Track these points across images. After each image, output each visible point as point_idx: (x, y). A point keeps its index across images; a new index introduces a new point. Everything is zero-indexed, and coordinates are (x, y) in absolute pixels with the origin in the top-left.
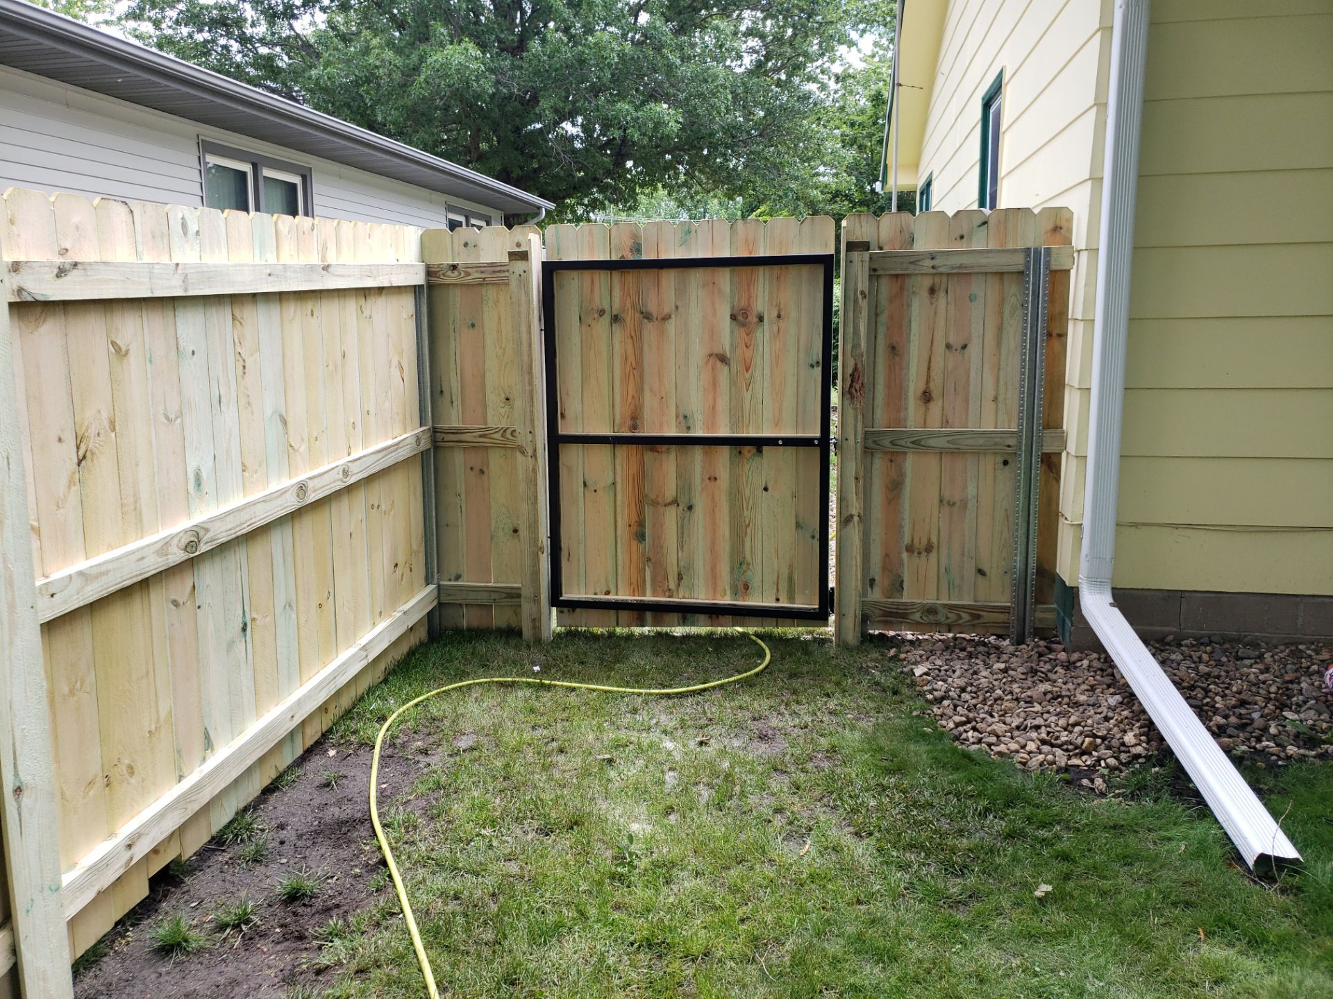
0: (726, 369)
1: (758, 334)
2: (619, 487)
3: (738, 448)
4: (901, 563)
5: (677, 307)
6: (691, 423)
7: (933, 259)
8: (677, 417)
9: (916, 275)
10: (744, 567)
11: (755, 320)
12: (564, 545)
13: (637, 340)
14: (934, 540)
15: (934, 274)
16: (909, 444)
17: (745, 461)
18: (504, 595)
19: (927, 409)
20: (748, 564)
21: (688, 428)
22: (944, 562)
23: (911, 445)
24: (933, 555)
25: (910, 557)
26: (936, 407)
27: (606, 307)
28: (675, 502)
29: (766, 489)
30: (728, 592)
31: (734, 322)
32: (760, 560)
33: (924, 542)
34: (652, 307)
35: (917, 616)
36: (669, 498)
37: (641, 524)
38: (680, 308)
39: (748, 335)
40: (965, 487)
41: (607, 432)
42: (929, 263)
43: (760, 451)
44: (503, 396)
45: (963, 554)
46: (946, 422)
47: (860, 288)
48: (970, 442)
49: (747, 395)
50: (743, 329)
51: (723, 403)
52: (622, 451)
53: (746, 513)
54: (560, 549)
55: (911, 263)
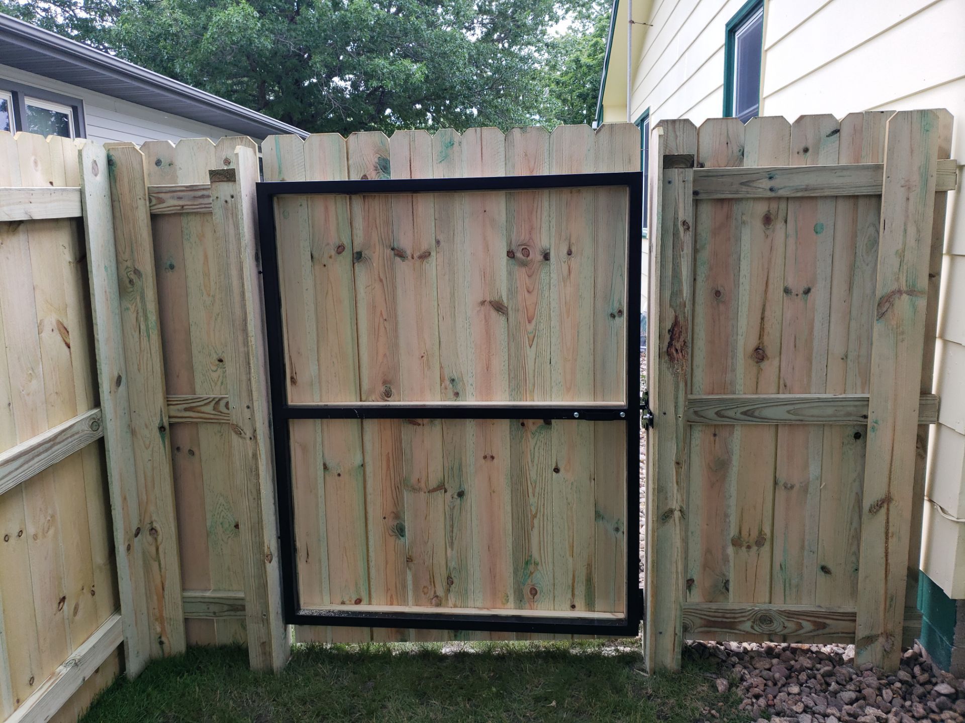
0: (502, 319)
1: (543, 275)
2: (369, 469)
3: (521, 421)
4: (726, 560)
5: (438, 242)
6: (459, 388)
7: (771, 178)
8: (442, 380)
9: (747, 199)
10: (531, 567)
11: (540, 258)
12: (300, 543)
13: (388, 285)
14: (767, 530)
15: (769, 199)
16: (739, 416)
17: (529, 435)
18: (226, 608)
19: (760, 370)
20: (536, 564)
21: (457, 394)
22: (778, 558)
23: (743, 417)
24: (766, 548)
25: (736, 553)
26: (770, 368)
27: (346, 241)
28: (441, 487)
29: (557, 470)
30: (511, 599)
31: (511, 261)
32: (550, 560)
33: (755, 534)
34: (405, 242)
35: (747, 626)
36: (433, 483)
37: (397, 516)
38: (442, 244)
39: (529, 276)
40: (806, 466)
41: (352, 402)
42: (766, 184)
43: (549, 423)
44: (215, 357)
45: (802, 548)
46: (782, 386)
47: (681, 216)
48: (815, 412)
49: (531, 353)
50: (523, 270)
51: (500, 363)
52: (371, 426)
53: (532, 500)
54: (295, 550)
55: (742, 184)
